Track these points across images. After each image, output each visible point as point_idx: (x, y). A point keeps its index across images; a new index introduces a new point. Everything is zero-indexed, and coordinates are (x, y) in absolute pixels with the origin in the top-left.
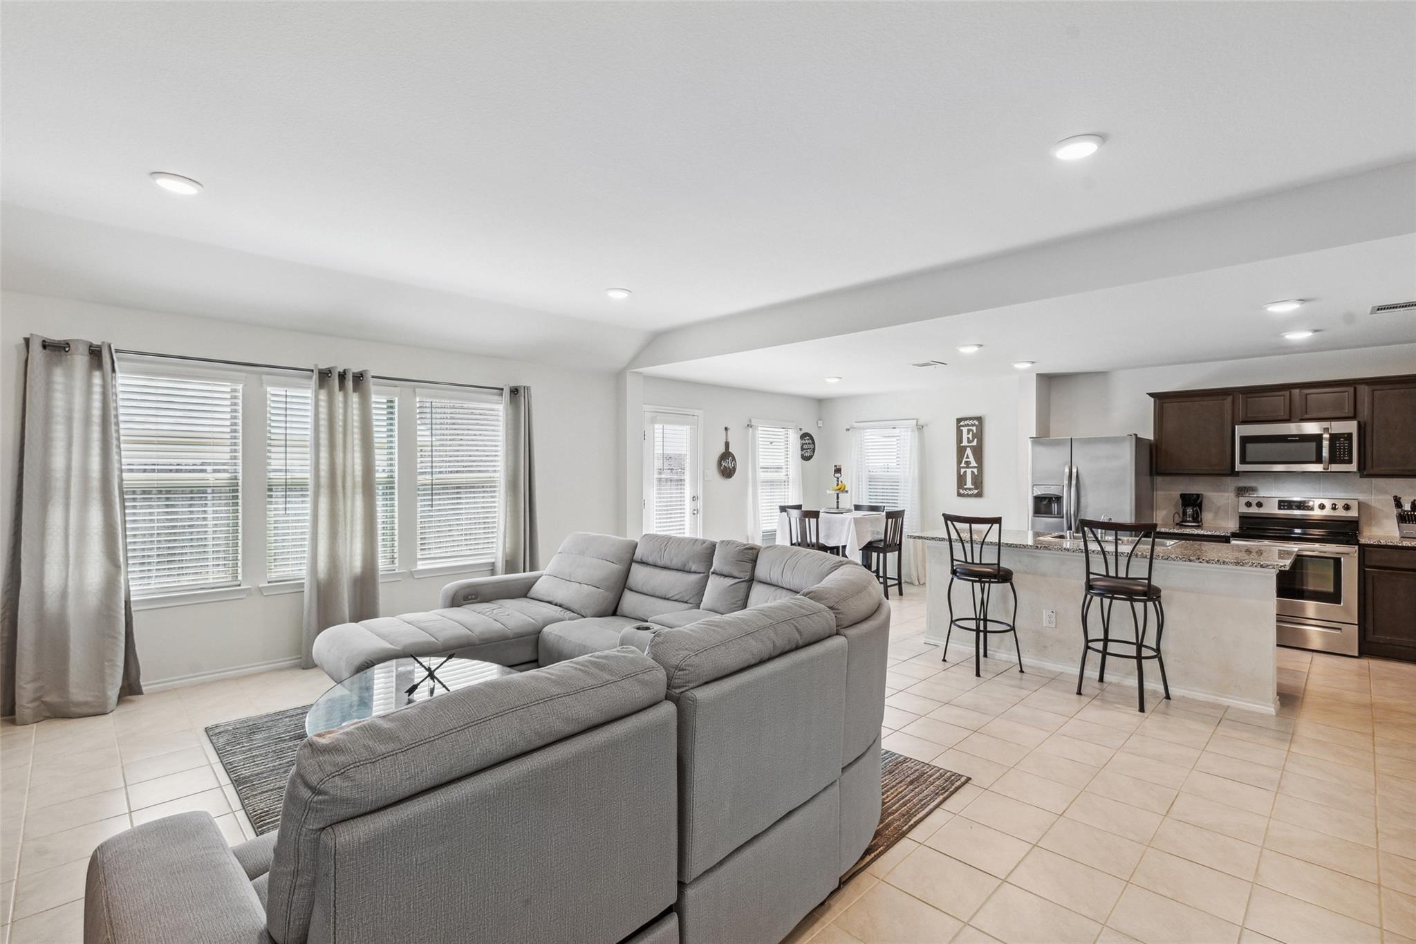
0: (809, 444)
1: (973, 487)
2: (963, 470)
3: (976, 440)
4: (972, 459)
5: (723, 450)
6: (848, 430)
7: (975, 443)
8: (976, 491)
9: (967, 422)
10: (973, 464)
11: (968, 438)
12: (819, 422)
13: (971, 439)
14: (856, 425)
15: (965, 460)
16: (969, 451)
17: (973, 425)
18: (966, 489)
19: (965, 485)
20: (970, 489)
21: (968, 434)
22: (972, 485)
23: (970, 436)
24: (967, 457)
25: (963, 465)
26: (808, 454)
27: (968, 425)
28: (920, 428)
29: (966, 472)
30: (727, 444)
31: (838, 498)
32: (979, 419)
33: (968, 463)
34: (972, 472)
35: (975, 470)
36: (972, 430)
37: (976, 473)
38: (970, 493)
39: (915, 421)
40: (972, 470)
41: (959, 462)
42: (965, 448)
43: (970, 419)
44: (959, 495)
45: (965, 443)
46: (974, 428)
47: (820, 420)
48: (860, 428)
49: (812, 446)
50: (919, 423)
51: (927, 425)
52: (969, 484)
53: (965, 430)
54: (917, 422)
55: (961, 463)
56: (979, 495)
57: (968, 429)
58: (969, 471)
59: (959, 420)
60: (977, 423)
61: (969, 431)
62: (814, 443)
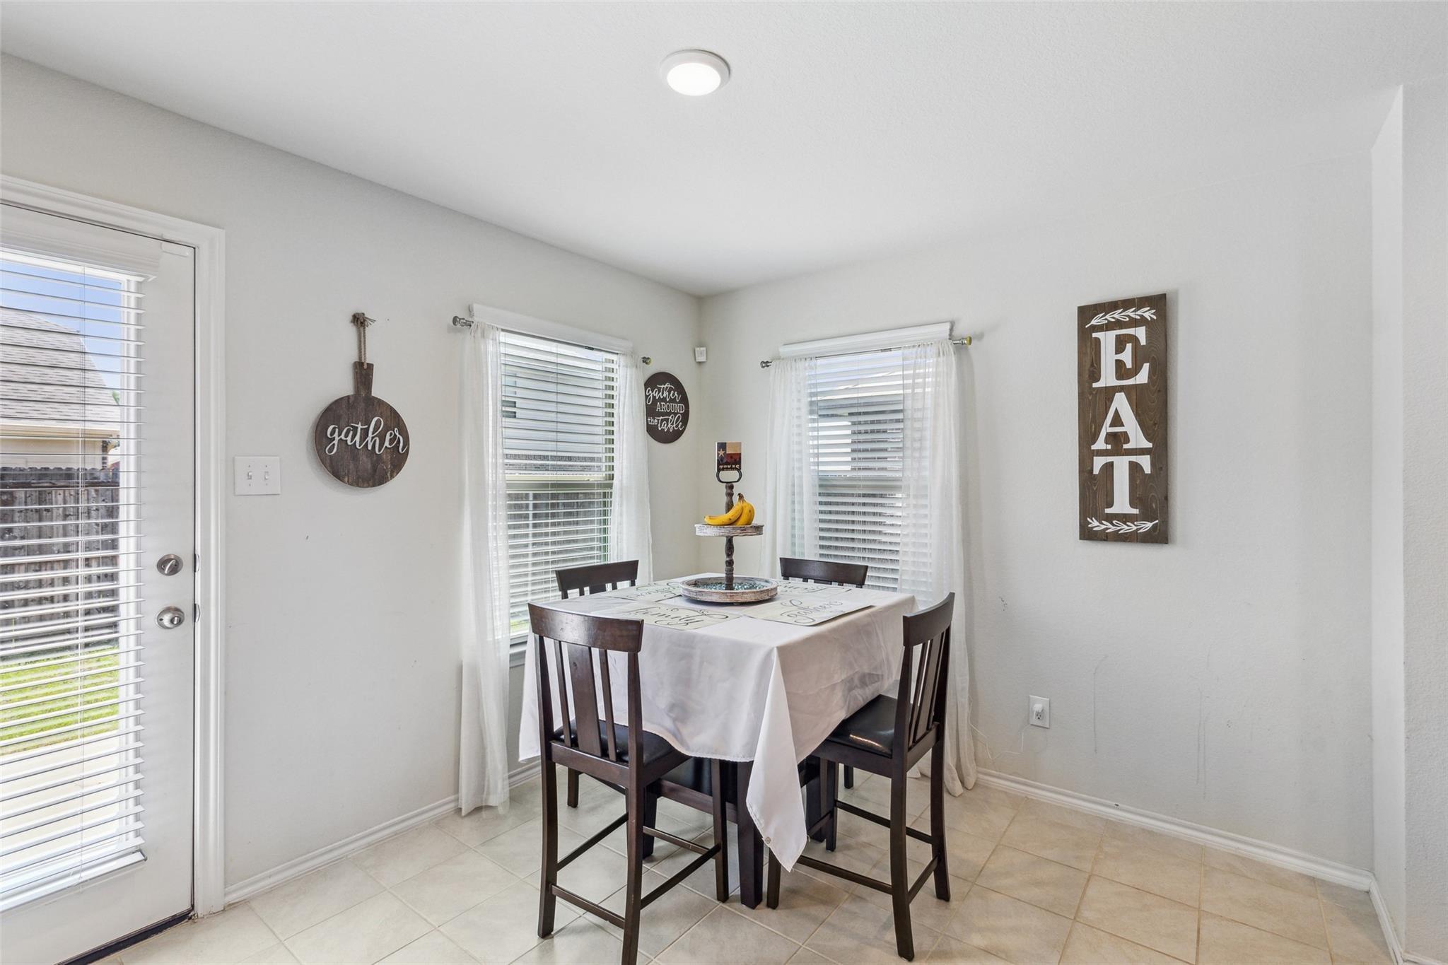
0: (672, 401)
1: (1136, 511)
2: (1099, 462)
3: (1146, 366)
4: (1131, 426)
5: (344, 386)
6: (766, 364)
7: (1142, 377)
8: (1149, 525)
9: (1117, 315)
10: (1138, 439)
11: (1120, 364)
12: (697, 349)
13: (1129, 365)
14: (784, 351)
15: (1107, 428)
16: (1121, 403)
17: (1134, 323)
18: (1110, 518)
19: (1110, 505)
20: (1125, 518)
21: (1120, 348)
22: (1132, 505)
23: (1127, 357)
24: (1117, 421)
25: (1100, 444)
26: (670, 427)
27: (1118, 324)
28: (961, 345)
29: (1111, 465)
30: (363, 372)
31: (730, 548)
32: (1159, 302)
33: (1118, 442)
34: (1135, 468)
35: (1145, 462)
36: (1134, 339)
37: (1147, 470)
38: (1125, 528)
39: (948, 326)
40: (1133, 458)
41: (1087, 434)
42: (1110, 393)
43: (1126, 304)
44: (1087, 534)
45: (1108, 378)
46: (1141, 333)
47: (701, 346)
48: (796, 359)
49: (679, 408)
50: (956, 333)
51: (980, 336)
52: (1122, 503)
53: (1107, 340)
54: (951, 330)
55: (1094, 439)
56: (1159, 536)
57: (1118, 337)
58: (1122, 465)
59: (1086, 313)
60: (1148, 314)
61: (1120, 345)
62: (684, 400)
